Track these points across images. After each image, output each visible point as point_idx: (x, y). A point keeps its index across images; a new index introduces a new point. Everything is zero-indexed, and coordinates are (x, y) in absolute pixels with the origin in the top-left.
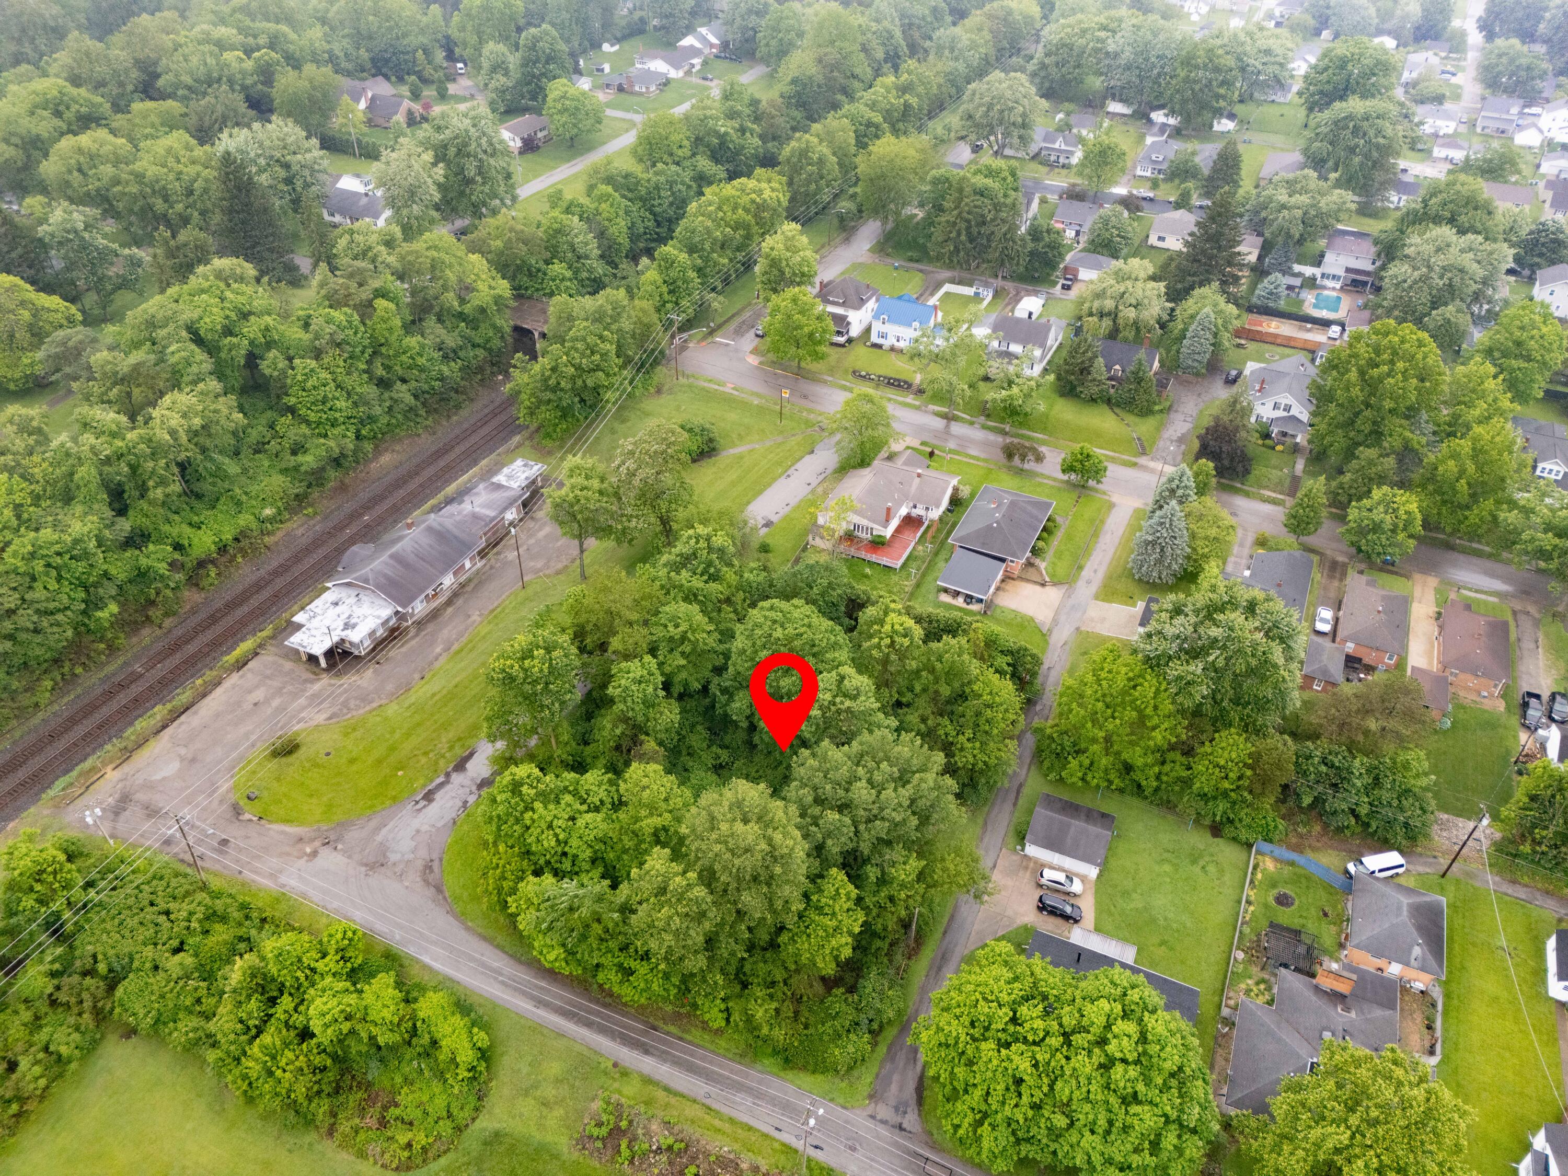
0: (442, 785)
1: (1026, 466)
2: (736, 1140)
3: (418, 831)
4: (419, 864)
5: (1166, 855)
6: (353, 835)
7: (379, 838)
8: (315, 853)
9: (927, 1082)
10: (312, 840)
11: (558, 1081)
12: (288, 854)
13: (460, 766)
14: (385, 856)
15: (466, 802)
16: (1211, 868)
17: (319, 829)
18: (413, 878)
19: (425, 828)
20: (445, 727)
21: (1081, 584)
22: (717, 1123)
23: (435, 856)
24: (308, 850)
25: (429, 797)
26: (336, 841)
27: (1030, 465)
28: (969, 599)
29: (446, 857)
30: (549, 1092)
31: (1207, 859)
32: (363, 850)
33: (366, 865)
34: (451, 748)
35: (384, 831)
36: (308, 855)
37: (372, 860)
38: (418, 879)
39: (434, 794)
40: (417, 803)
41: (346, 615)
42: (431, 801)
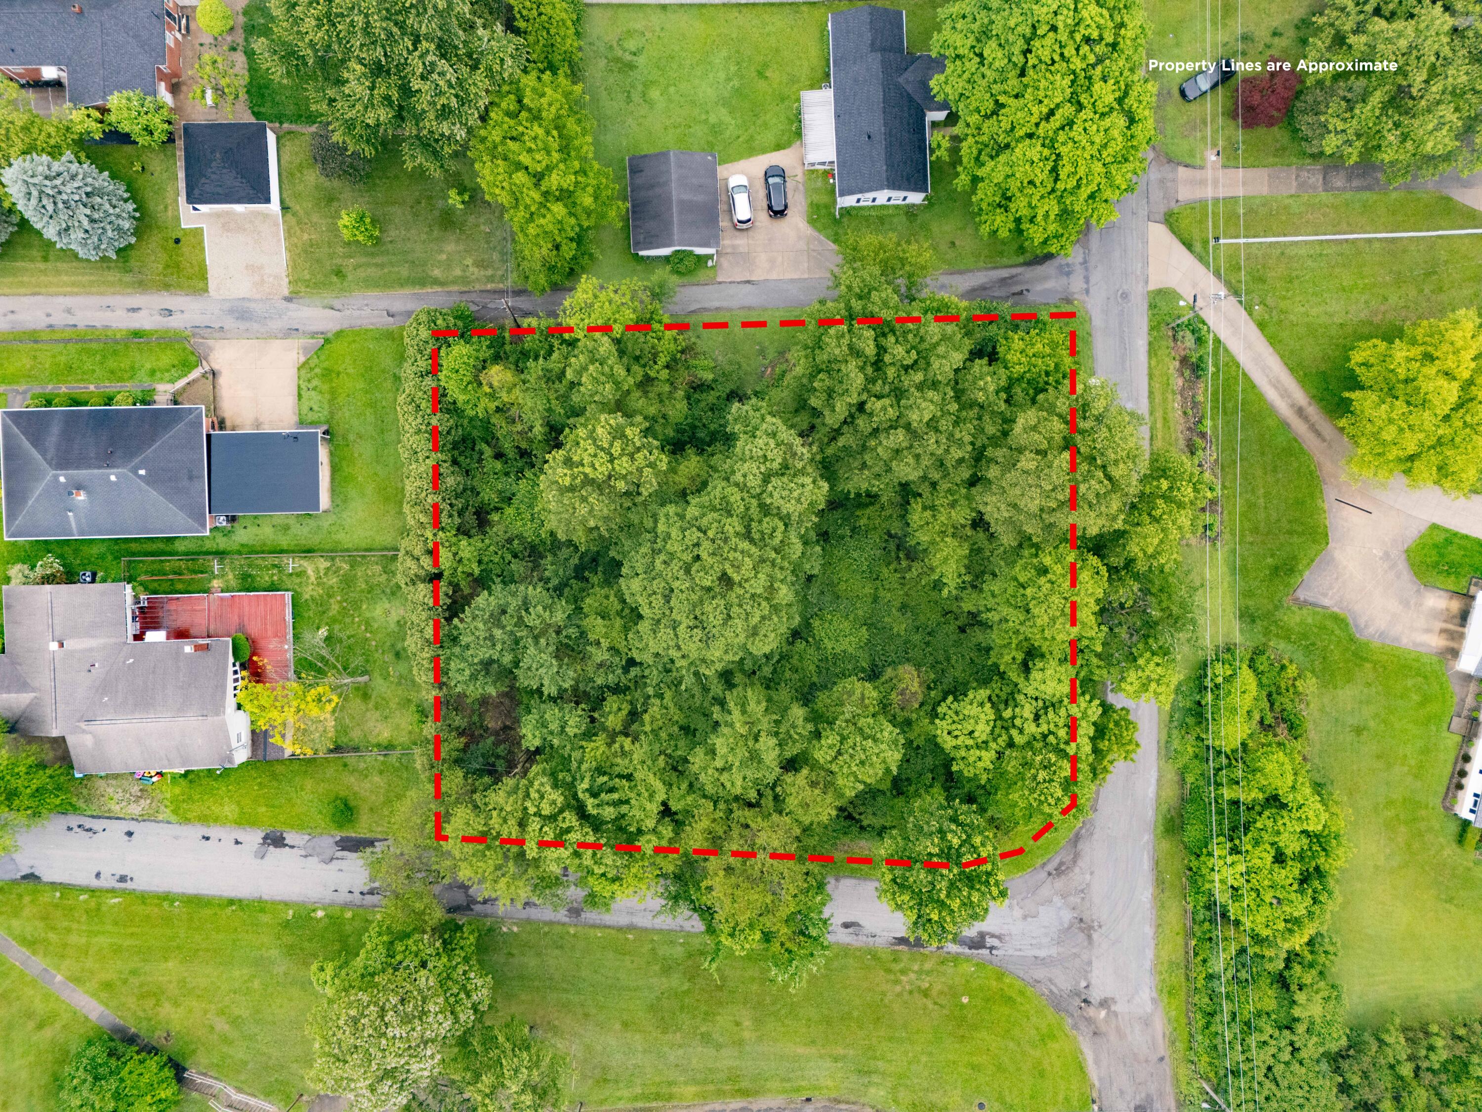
2: (1165, 400)
3: (1025, 917)
4: (1059, 883)
5: (636, 97)
6: (1063, 982)
7: (1053, 951)
8: (1104, 1003)
9: (1028, 256)
10: (1089, 1020)
12: (1118, 1030)
14: (1070, 927)
16: (631, 45)
17: (1075, 1027)
18: (1078, 876)
19: (1018, 913)
22: (1159, 425)
23: (1043, 875)
24: (1103, 1013)
25: (978, 942)
26: (1078, 994)
29: (1040, 862)
31: (620, 53)
32: (1076, 955)
33: (1090, 937)
35: (1042, 953)
36: (1109, 1008)
37: (1081, 936)
38: (1077, 870)
39: (971, 939)
40: (992, 948)
42: (982, 935)
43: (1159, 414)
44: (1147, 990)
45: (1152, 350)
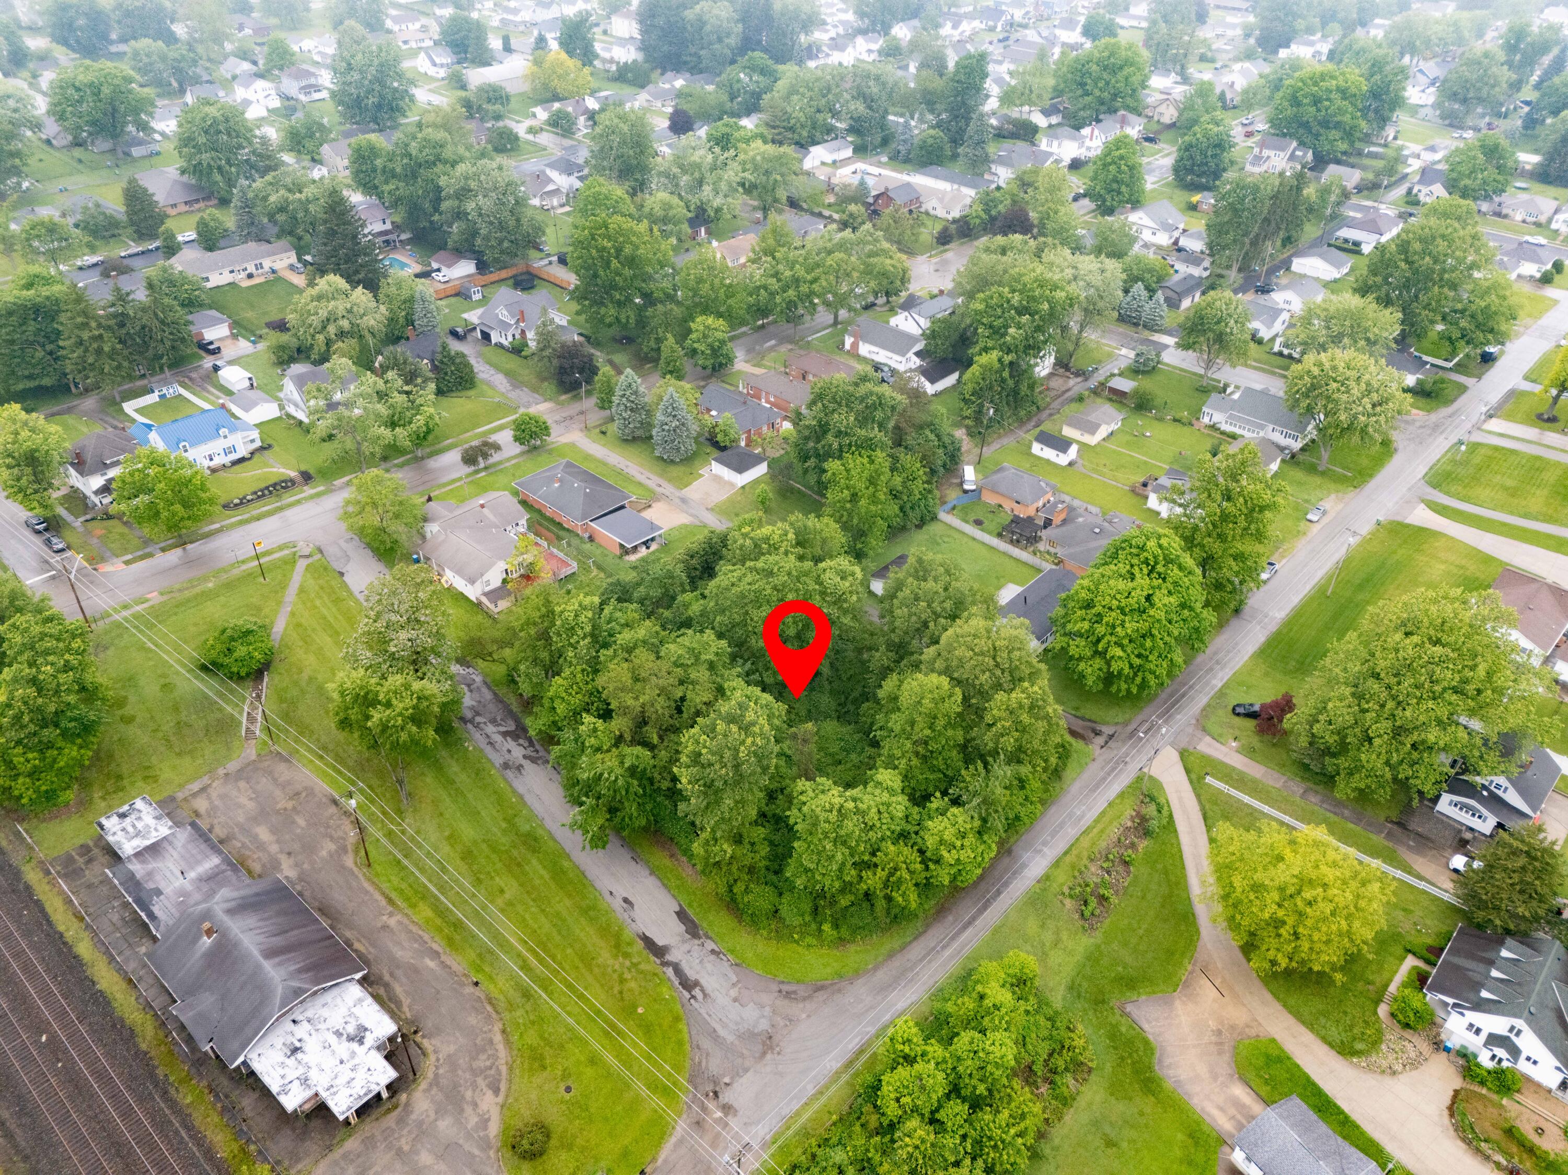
0: (678, 971)
3: (735, 1000)
4: (781, 1003)
6: (715, 1065)
7: (730, 1038)
8: (727, 1109)
10: (704, 1110)
11: (1043, 926)
12: (716, 1137)
13: (657, 950)
14: (759, 1034)
15: (713, 952)
16: (946, 539)
17: (691, 1102)
18: (798, 1009)
19: (733, 993)
20: (587, 960)
21: (659, 490)
22: (1095, 831)
23: (775, 987)
24: (719, 1114)
25: (688, 985)
26: (715, 1083)
27: (496, 457)
28: (646, 544)
29: (781, 978)
30: (1048, 937)
31: (937, 538)
32: (742, 1056)
33: (764, 1054)
34: (627, 955)
35: (721, 1032)
36: (726, 1115)
37: (759, 1048)
38: (801, 1005)
39: (687, 979)
40: (693, 997)
41: (333, 1039)
42: (696, 984)
43: (1100, 826)
44: (767, 1130)
45: (1122, 795)
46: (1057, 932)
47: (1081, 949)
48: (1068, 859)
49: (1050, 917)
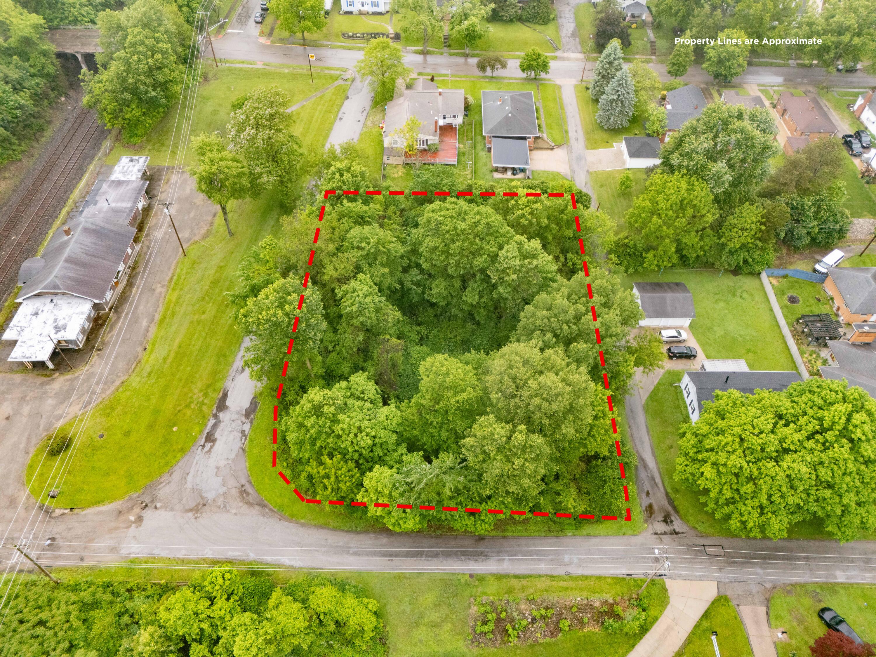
0: (215, 426)
1: (495, 74)
2: (582, 589)
3: (218, 468)
4: (234, 492)
5: (717, 297)
6: (165, 491)
7: (189, 485)
8: (140, 519)
10: (132, 508)
11: (437, 606)
12: (116, 528)
13: (222, 405)
14: (202, 498)
15: (243, 432)
16: (745, 295)
17: (131, 498)
18: (237, 505)
19: (222, 463)
20: (190, 380)
21: (573, 142)
22: (562, 584)
23: (243, 481)
24: (132, 518)
25: (210, 438)
26: (152, 501)
28: (514, 171)
29: (253, 479)
30: (434, 616)
31: (739, 291)
32: (180, 501)
33: (191, 510)
34: (206, 395)
35: (189, 478)
36: (135, 522)
37: (192, 504)
38: (241, 504)
39: (213, 434)
40: (203, 446)
41: (51, 320)
42: (214, 441)
43: (570, 584)
44: (137, 551)
45: (618, 580)
46: (445, 619)
47: (449, 648)
48: (514, 582)
49: (449, 605)
